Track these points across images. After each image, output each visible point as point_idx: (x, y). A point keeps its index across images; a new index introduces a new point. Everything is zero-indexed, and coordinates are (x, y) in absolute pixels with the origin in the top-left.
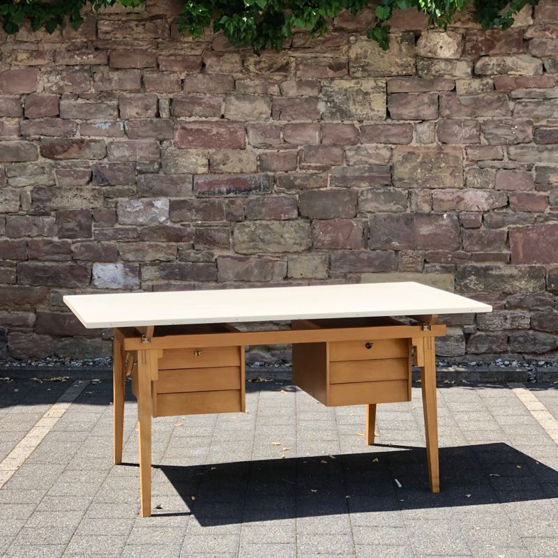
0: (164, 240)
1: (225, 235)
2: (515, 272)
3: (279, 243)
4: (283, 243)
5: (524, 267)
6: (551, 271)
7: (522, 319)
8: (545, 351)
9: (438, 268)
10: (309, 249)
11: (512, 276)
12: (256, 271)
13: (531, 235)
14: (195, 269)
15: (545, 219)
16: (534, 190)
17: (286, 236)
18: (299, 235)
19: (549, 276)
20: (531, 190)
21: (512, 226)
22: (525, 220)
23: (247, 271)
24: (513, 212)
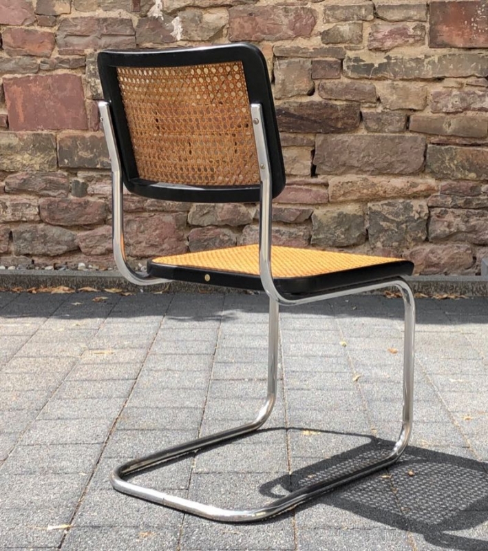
2: (14, 141)
5: (27, 134)
6: (62, 140)
7: (27, 208)
8: (61, 252)
11: (10, 147)
13: (34, 89)
15: (50, 66)
16: (36, 24)
19: (61, 147)
20: (32, 25)
21: (7, 76)
22: (25, 68)
24: (8, 57)
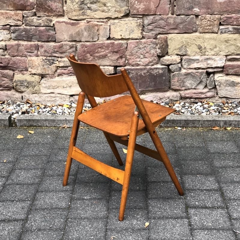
0: (12, 9)
1: (60, 5)
3: (103, 11)
4: (107, 11)
9: (231, 29)
10: (127, 15)
12: (85, 34)
14: (38, 32)
17: (108, 5)
18: (118, 4)
23: (78, 34)
